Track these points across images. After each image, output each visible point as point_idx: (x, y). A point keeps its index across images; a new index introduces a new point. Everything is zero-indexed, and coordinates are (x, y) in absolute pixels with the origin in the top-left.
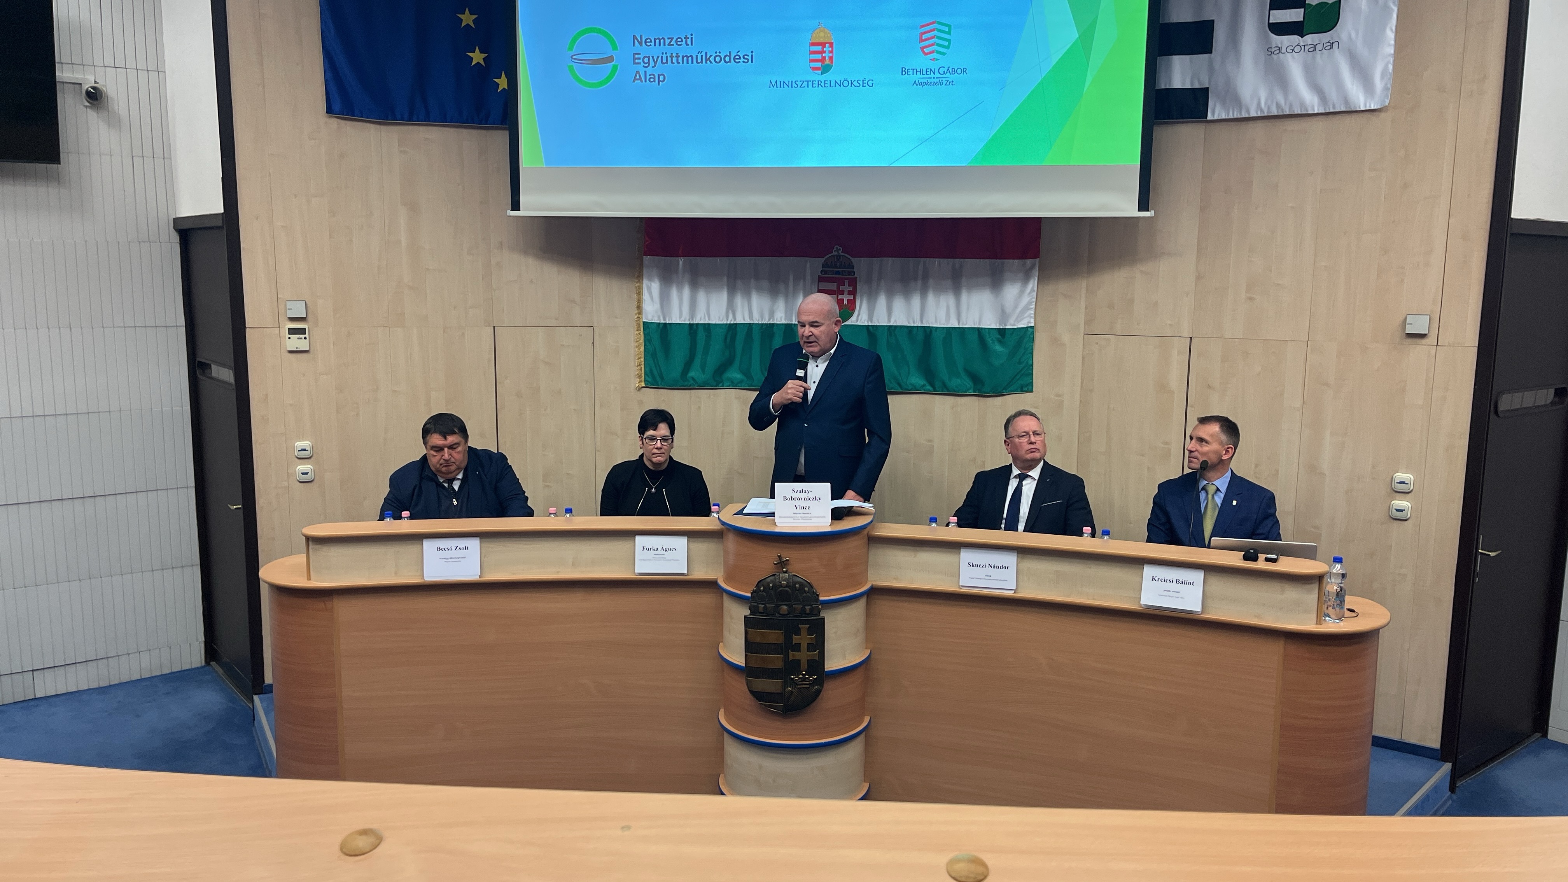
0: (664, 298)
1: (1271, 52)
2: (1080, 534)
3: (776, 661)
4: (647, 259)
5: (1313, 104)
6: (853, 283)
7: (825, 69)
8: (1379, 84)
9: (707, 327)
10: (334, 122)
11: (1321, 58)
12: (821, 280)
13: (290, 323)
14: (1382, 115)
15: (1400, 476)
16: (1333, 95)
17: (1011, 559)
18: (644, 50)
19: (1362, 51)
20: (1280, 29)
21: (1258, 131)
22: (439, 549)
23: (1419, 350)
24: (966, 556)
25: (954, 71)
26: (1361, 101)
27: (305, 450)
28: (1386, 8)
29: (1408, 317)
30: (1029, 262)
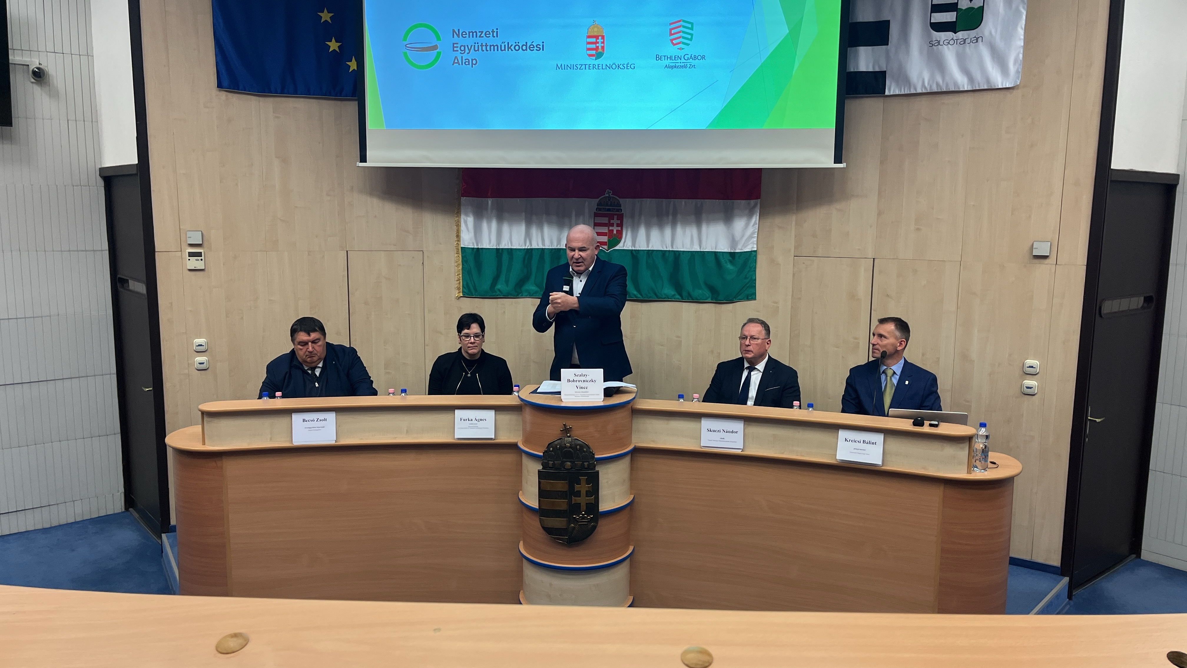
0: (477, 230)
1: (932, 44)
2: (792, 407)
3: (562, 504)
4: (463, 199)
5: (963, 83)
6: (621, 217)
7: (599, 56)
8: (1012, 68)
9: (510, 251)
10: (224, 95)
11: (969, 49)
12: (596, 215)
13: (190, 248)
14: (1015, 92)
15: (1029, 362)
16: (978, 76)
17: (739, 426)
18: (461, 41)
19: (1000, 43)
20: (939, 27)
21: (923, 103)
22: (304, 420)
23: (1043, 267)
24: (706, 423)
25: (696, 58)
26: (999, 81)
27: (201, 345)
28: (1018, 12)
29: (1035, 243)
30: (752, 202)
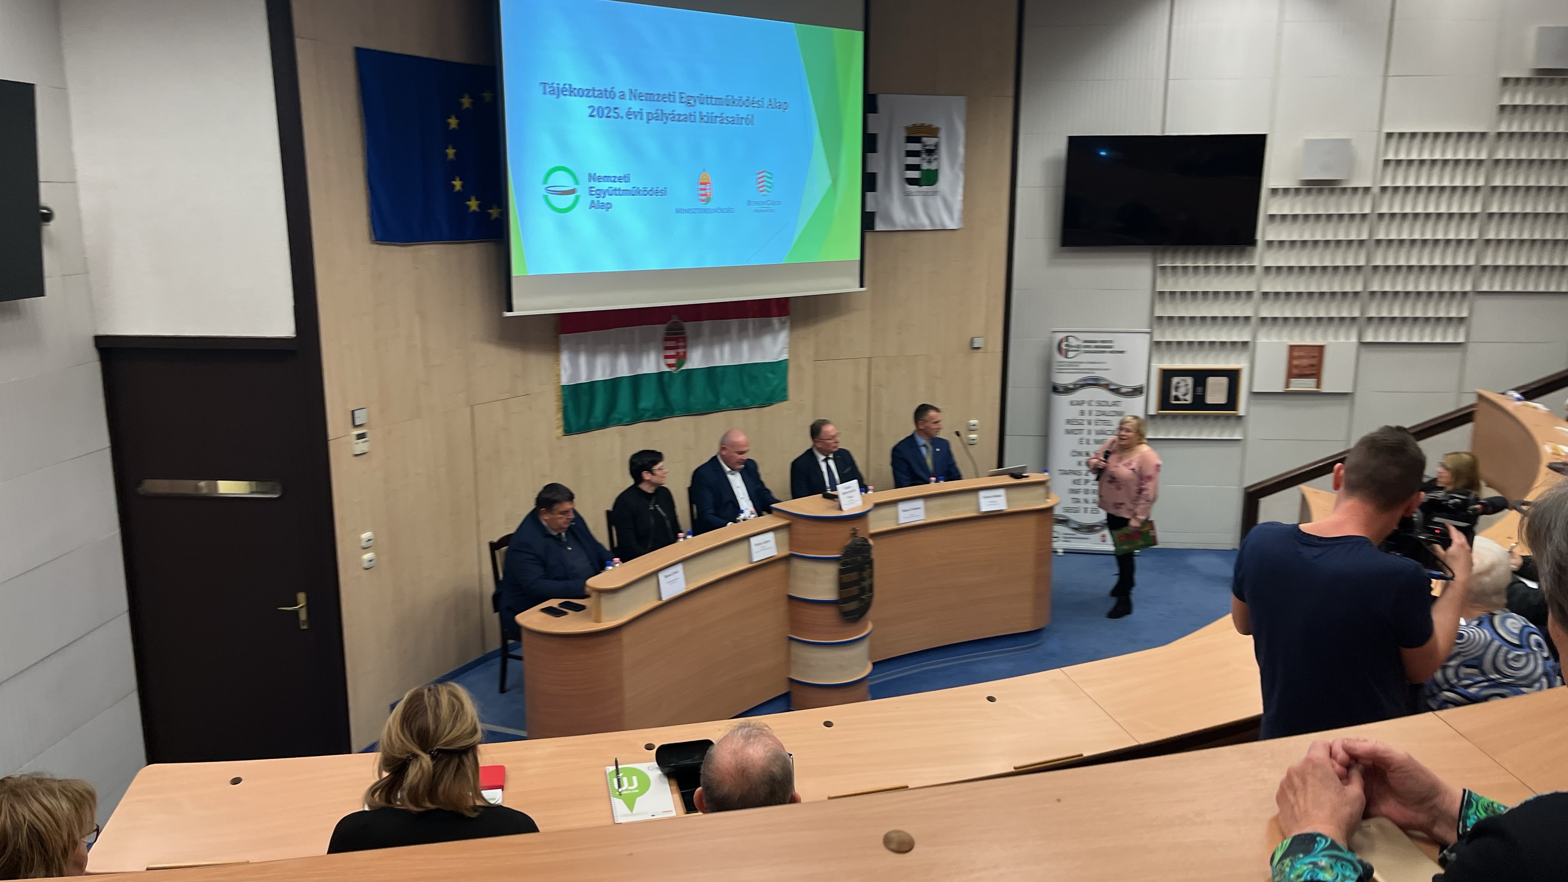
0: (575, 366)
1: (907, 194)
4: (563, 336)
5: (926, 224)
6: (684, 339)
7: (707, 201)
8: (957, 215)
10: (375, 246)
11: (930, 200)
12: (666, 339)
13: (354, 430)
14: (958, 232)
15: (973, 422)
16: (937, 221)
18: (598, 185)
19: (949, 198)
20: (912, 182)
21: (899, 238)
22: (666, 577)
23: (978, 355)
25: (774, 203)
26: (950, 225)
27: (369, 540)
28: (957, 176)
29: (976, 340)
30: (783, 318)
